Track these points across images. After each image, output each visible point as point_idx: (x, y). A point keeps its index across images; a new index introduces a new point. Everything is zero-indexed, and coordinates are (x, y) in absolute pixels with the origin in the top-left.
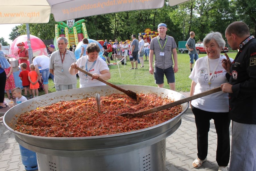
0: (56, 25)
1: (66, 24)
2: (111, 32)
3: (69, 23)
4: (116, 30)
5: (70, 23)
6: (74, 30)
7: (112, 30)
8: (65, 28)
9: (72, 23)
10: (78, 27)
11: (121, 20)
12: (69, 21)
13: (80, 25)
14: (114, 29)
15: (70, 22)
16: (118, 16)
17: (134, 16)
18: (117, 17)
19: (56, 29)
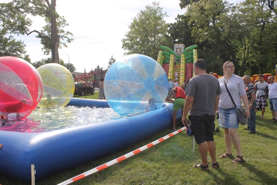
0: (160, 52)
1: (174, 51)
2: (239, 63)
3: (176, 49)
4: (245, 61)
5: (179, 50)
6: (182, 58)
7: (239, 61)
8: (171, 55)
9: (181, 49)
10: (188, 55)
11: (253, 48)
12: (177, 47)
13: (190, 52)
14: (242, 60)
15: (179, 48)
16: (249, 42)
17: (268, 40)
18: (247, 44)
19: (159, 56)
